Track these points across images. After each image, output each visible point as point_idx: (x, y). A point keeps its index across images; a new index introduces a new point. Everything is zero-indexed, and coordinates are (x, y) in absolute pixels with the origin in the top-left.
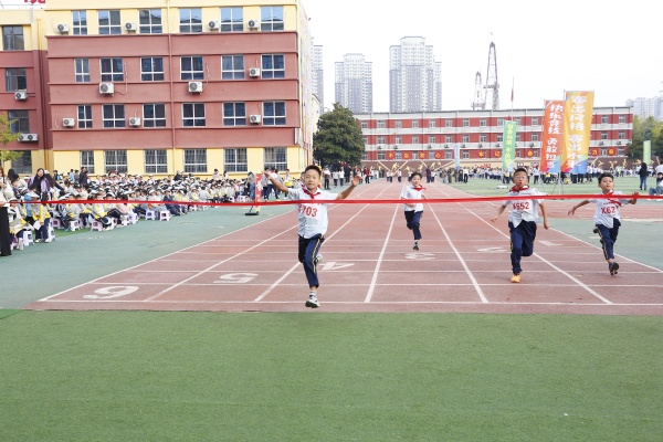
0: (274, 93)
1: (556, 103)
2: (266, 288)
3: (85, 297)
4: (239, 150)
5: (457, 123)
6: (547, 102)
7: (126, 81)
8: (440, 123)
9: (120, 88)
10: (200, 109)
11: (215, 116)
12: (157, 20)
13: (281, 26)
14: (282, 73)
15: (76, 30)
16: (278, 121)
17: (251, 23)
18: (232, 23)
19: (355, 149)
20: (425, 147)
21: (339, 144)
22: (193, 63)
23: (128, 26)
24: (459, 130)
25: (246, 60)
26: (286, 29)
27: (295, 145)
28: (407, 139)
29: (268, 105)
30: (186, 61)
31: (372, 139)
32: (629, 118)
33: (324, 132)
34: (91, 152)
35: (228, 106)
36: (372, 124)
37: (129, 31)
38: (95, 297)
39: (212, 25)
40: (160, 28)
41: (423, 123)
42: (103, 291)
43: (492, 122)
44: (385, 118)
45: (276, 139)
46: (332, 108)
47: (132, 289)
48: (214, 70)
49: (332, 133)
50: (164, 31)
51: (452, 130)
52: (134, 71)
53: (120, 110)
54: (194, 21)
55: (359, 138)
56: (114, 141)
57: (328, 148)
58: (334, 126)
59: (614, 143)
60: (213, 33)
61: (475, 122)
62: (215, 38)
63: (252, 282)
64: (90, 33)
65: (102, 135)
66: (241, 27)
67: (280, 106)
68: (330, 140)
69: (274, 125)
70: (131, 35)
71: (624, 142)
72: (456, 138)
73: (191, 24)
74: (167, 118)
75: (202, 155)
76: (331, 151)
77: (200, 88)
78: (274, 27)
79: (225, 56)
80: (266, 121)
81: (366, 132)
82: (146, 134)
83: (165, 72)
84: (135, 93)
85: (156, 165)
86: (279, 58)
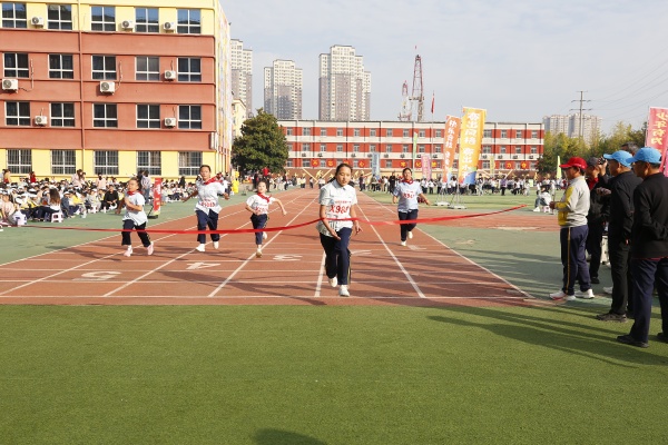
0: (190, 96)
4: (153, 152)
5: (380, 132)
7: (32, 77)
8: (365, 132)
9: (26, 85)
10: (112, 110)
11: (128, 118)
12: (67, 14)
13: (198, 30)
14: (199, 77)
16: (194, 125)
17: (167, 25)
18: (147, 24)
19: (278, 155)
20: (349, 155)
21: (261, 150)
22: (106, 63)
23: (35, 21)
24: (384, 140)
25: (162, 62)
26: (204, 32)
27: (211, 150)
28: (331, 147)
29: (184, 108)
30: (98, 59)
31: (297, 147)
32: (540, 134)
33: (247, 137)
35: (142, 109)
36: (297, 131)
37: (36, 26)
39: (126, 24)
40: (70, 25)
41: (347, 132)
44: (310, 125)
45: (192, 142)
46: (256, 114)
48: (129, 70)
49: (255, 139)
50: (75, 28)
51: (375, 140)
52: (40, 67)
53: (25, 107)
54: (107, 19)
55: (283, 145)
56: (18, 140)
57: (250, 154)
58: (257, 132)
59: (526, 157)
60: (127, 33)
61: (398, 133)
62: (129, 38)
65: (4, 133)
66: (156, 29)
67: (197, 110)
68: (253, 145)
69: (190, 129)
70: (38, 30)
71: (536, 156)
72: (380, 147)
73: (103, 22)
74: (77, 117)
75: (113, 156)
76: (253, 157)
77: (112, 87)
78: (190, 25)
79: (138, 56)
80: (181, 124)
81: (291, 138)
82: (53, 133)
83: (75, 70)
84: (42, 90)
85: (64, 166)
86: (196, 62)
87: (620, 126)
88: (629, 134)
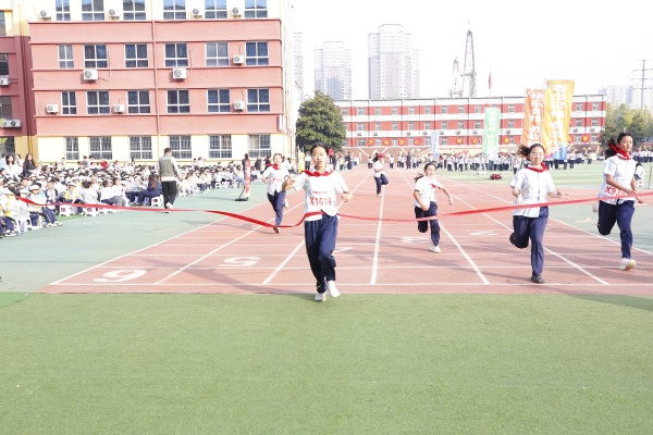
0: (258, 79)
1: (537, 91)
2: (271, 271)
3: (95, 280)
4: (223, 136)
5: (435, 110)
6: (528, 91)
7: (110, 67)
8: (419, 110)
9: (104, 75)
10: (185, 96)
11: (199, 102)
12: (141, 6)
13: (265, 13)
14: (266, 61)
15: (59, 16)
16: (262, 108)
17: (235, 11)
18: (216, 10)
19: (336, 135)
20: (404, 133)
21: (320, 131)
22: (177, 51)
23: (112, 12)
24: (439, 117)
25: (230, 47)
26: (270, 16)
27: (279, 131)
28: (386, 126)
29: (252, 92)
30: (170, 47)
31: (352, 126)
32: (602, 106)
33: (305, 119)
34: (76, 139)
35: (212, 92)
36: (352, 111)
37: (113, 18)
38: (104, 280)
39: (195, 12)
40: (144, 15)
41: (402, 110)
42: (112, 274)
43: (469, 109)
44: (365, 105)
45: (261, 125)
46: (313, 96)
47: (140, 273)
48: (198, 56)
49: (313, 120)
50: (148, 18)
51: (430, 117)
52: (117, 57)
53: (104, 95)
54: (178, 7)
55: (339, 125)
56: (98, 127)
57: (309, 135)
58: (316, 113)
59: (588, 130)
60: (197, 20)
61: (453, 109)
62: (199, 25)
63: (256, 265)
64: (73, 19)
65: (86, 121)
66: (225, 14)
67: (264, 92)
68: (312, 126)
69: (258, 112)
70: (114, 21)
71: (598, 129)
72: (435, 125)
73: (174, 11)
74: (151, 104)
75: (187, 140)
76: (313, 138)
77: (183, 75)
78: (258, 14)
79: (208, 42)
80: (250, 108)
81: (347, 119)
82: (130, 120)
83: (149, 58)
84: (119, 79)
85: (141, 151)
86: (263, 46)
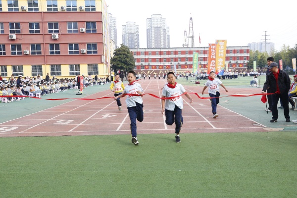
0: (92, 39)
2: (75, 126)
4: (76, 65)
5: (176, 53)
6: (210, 44)
7: (22, 33)
8: (168, 53)
9: (19, 37)
10: (58, 47)
11: (64, 50)
12: (36, 5)
13: (94, 9)
14: (95, 31)
16: (94, 52)
17: (81, 8)
18: (72, 7)
19: (130, 64)
20: (162, 64)
21: (123, 62)
22: (54, 25)
23: (22, 8)
24: (177, 56)
25: (78, 24)
26: (97, 10)
27: (102, 63)
28: (154, 60)
29: (89, 45)
30: (50, 24)
31: (138, 60)
32: (248, 51)
33: (116, 57)
34: (6, 66)
35: (71, 45)
36: (138, 53)
37: (23, 10)
39: (62, 8)
40: (38, 9)
41: (161, 53)
43: (191, 52)
44: (144, 51)
45: (93, 60)
46: (120, 46)
48: (64, 28)
49: (120, 57)
50: (40, 11)
51: (173, 56)
52: (25, 28)
53: (19, 47)
54: (54, 5)
55: (132, 60)
56: (17, 61)
57: (118, 64)
58: (121, 55)
59: (242, 62)
60: (63, 12)
62: (64, 14)
63: (70, 123)
64: (3, 11)
65: (11, 58)
66: (76, 9)
67: (95, 45)
68: (119, 60)
69: (92, 54)
70: (24, 12)
71: (246, 61)
72: (175, 60)
73: (52, 7)
74: (42, 51)
75: (59, 67)
76: (119, 66)
77: (57, 37)
78: (91, 10)
79: (69, 22)
80: (88, 52)
81: (136, 57)
82: (32, 58)
83: (41, 29)
84: (27, 39)
85: (37, 72)
86: (94, 24)
87: (284, 46)
88: (289, 50)
